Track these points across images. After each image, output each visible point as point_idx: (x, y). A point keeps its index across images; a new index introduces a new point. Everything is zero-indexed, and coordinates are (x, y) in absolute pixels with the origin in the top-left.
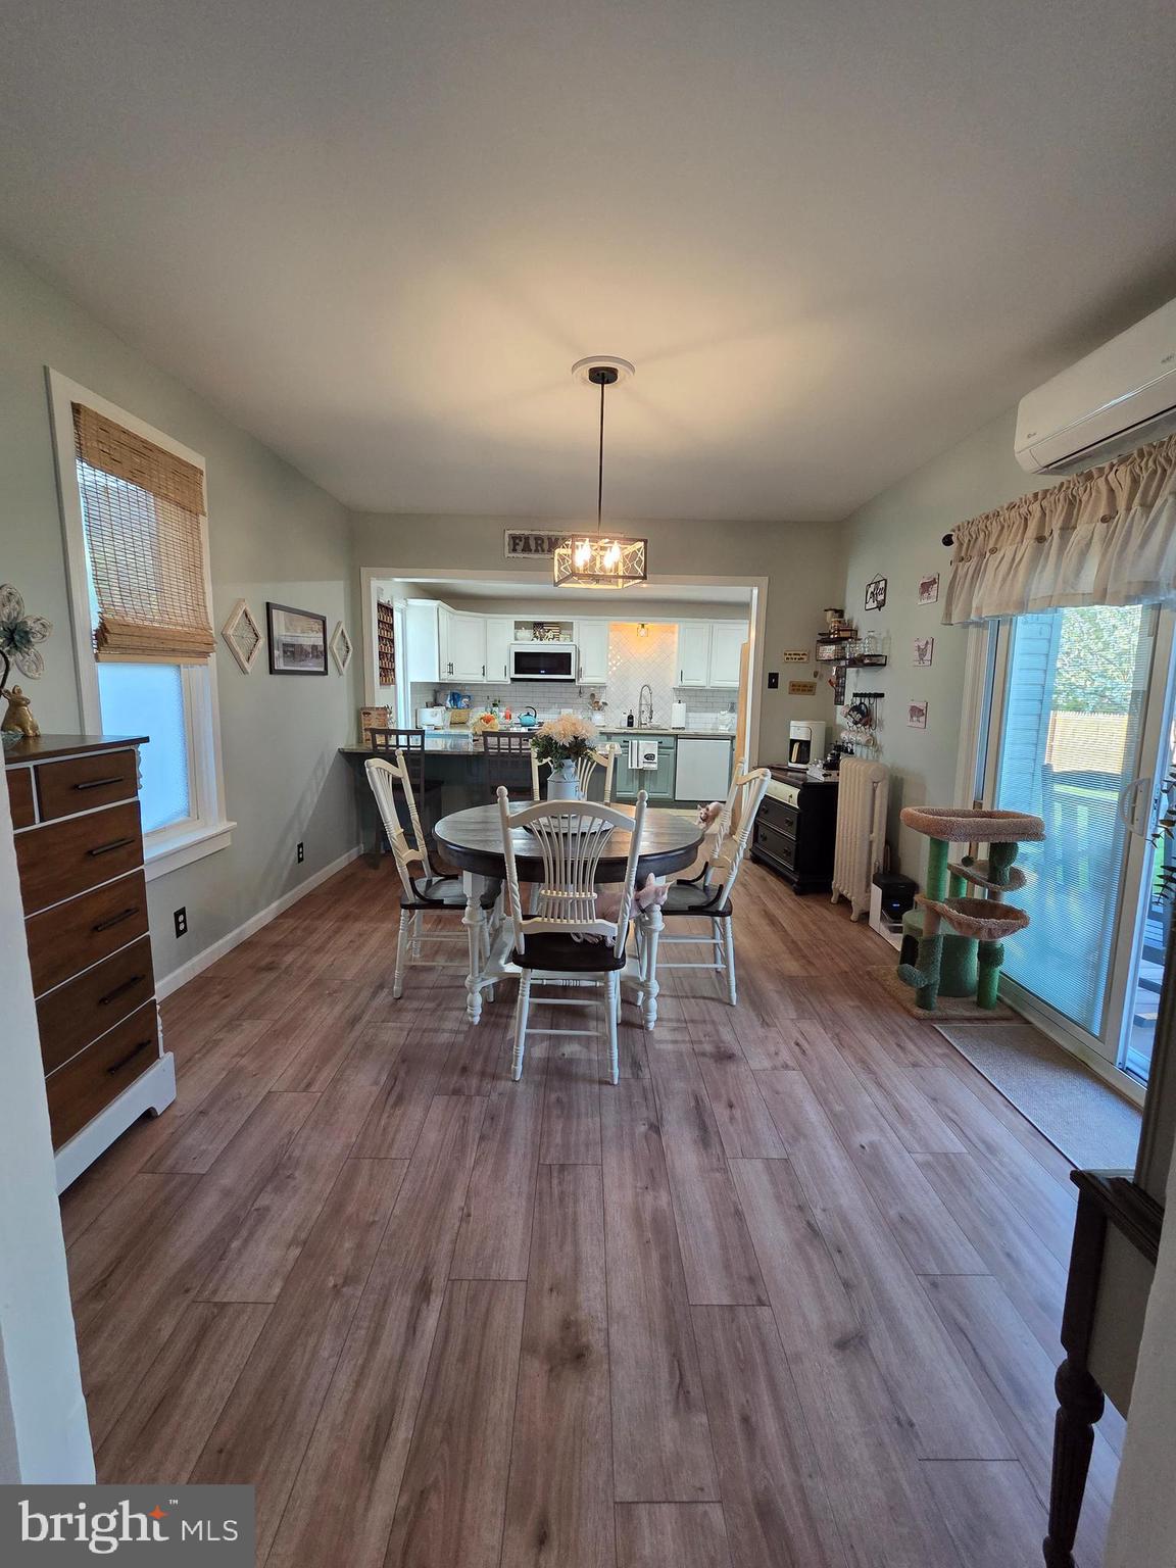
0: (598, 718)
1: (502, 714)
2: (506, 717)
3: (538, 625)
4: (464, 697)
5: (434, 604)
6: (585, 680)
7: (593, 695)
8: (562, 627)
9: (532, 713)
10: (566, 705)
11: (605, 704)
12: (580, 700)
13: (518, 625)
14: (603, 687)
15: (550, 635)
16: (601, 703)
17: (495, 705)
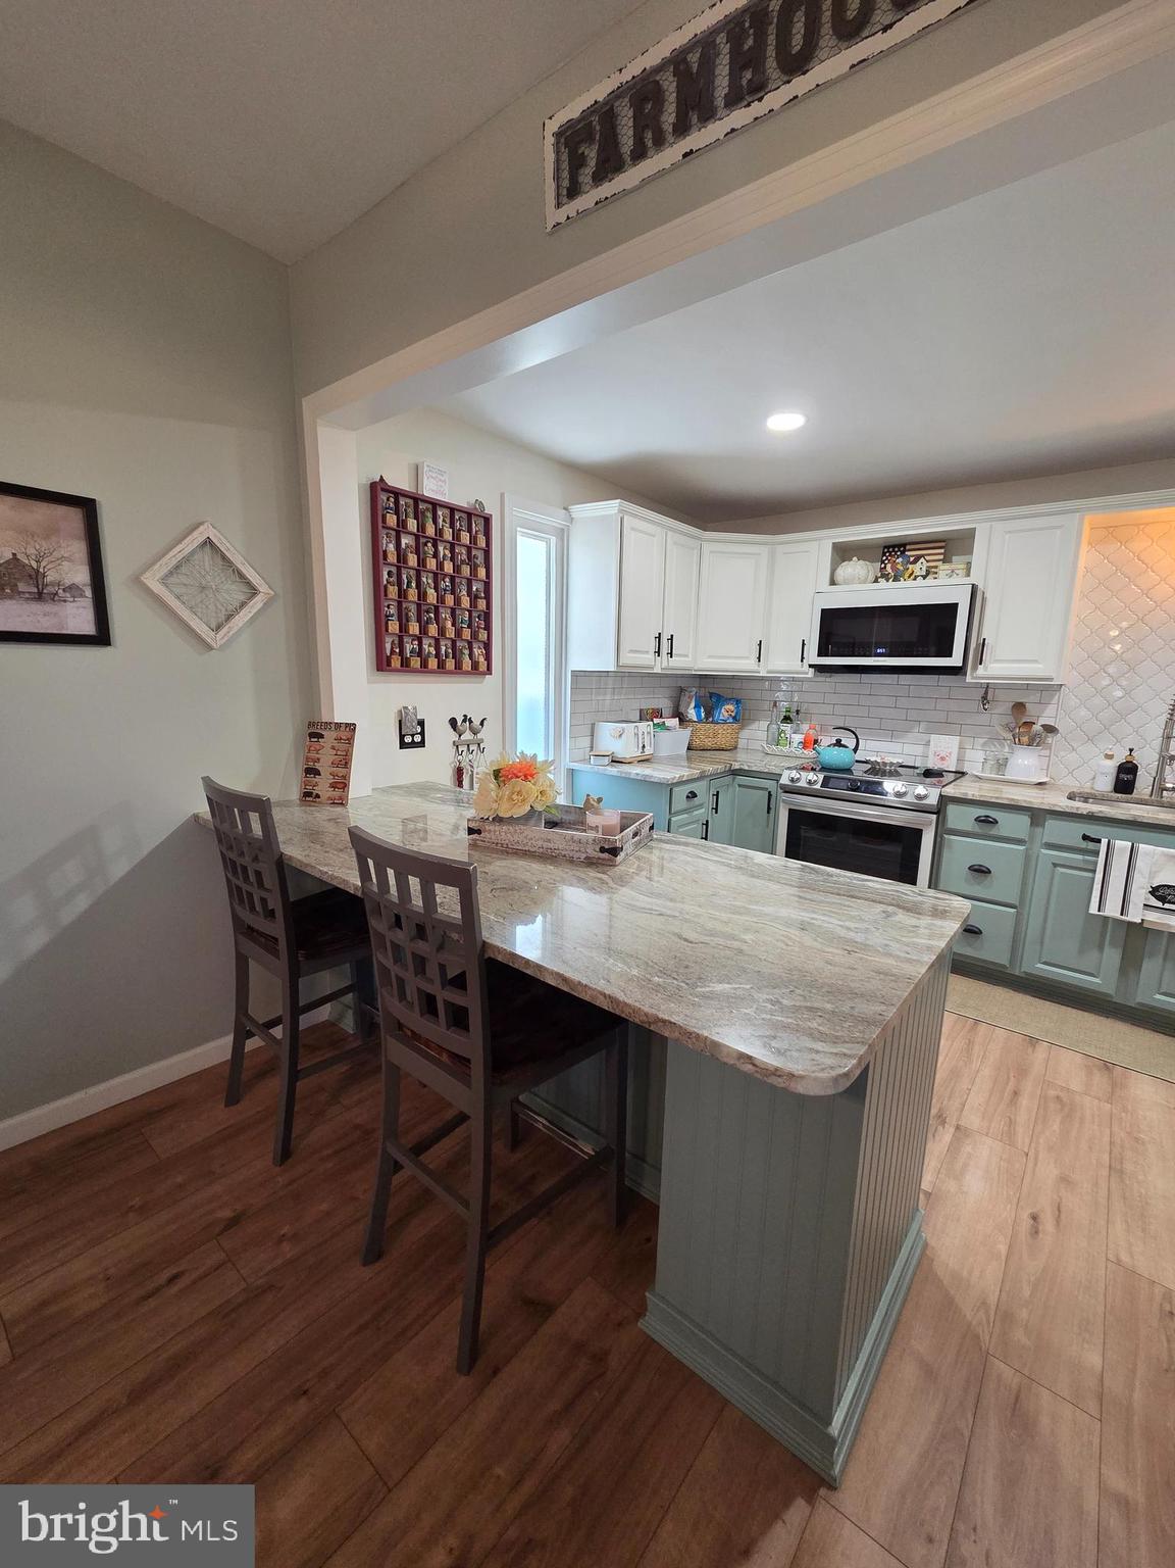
0: (1025, 763)
1: (798, 738)
2: (805, 745)
3: (895, 549)
4: (728, 700)
5: (612, 507)
6: (992, 669)
7: (1019, 707)
8: (953, 546)
9: (850, 742)
10: (944, 726)
11: (1050, 729)
12: (984, 718)
13: (843, 553)
14: (1047, 689)
15: (919, 568)
16: (1037, 728)
17: (787, 719)
